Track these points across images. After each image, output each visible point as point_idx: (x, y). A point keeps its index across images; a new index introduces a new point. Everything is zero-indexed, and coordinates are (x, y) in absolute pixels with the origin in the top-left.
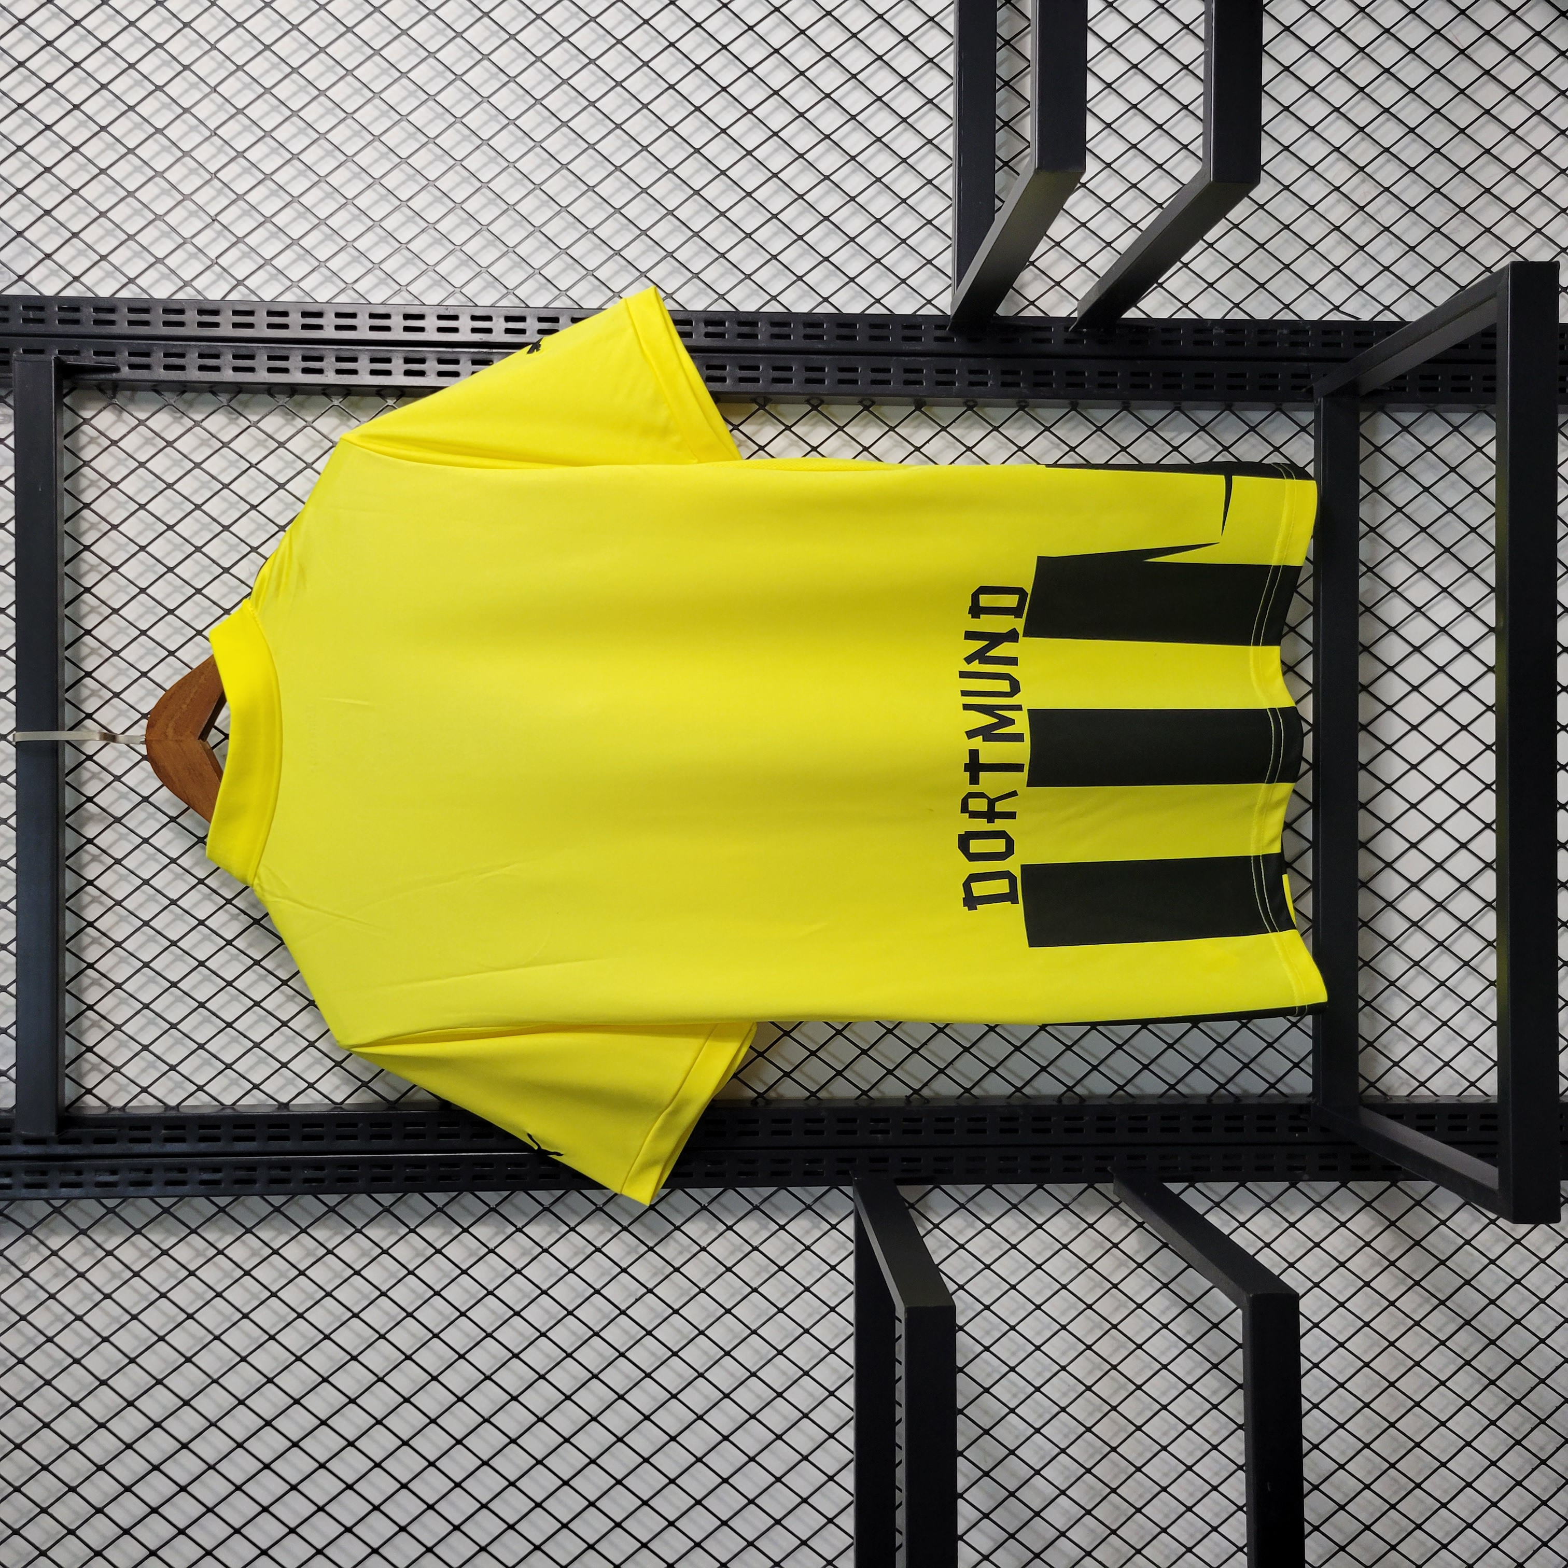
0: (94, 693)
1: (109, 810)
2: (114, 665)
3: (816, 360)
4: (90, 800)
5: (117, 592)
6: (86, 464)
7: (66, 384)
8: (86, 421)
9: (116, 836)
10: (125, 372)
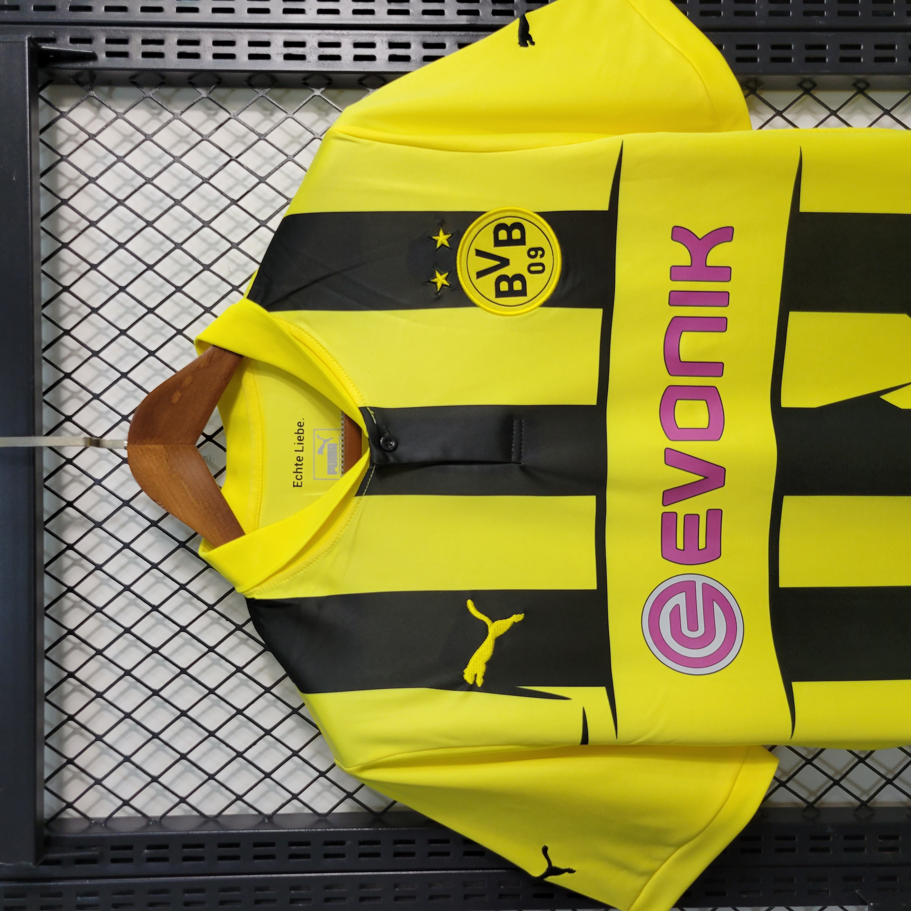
0: (74, 395)
1: (90, 514)
2: (93, 367)
3: (816, 38)
4: (70, 504)
5: (97, 292)
6: (63, 158)
7: (42, 76)
8: (63, 115)
9: (97, 540)
10: (103, 60)
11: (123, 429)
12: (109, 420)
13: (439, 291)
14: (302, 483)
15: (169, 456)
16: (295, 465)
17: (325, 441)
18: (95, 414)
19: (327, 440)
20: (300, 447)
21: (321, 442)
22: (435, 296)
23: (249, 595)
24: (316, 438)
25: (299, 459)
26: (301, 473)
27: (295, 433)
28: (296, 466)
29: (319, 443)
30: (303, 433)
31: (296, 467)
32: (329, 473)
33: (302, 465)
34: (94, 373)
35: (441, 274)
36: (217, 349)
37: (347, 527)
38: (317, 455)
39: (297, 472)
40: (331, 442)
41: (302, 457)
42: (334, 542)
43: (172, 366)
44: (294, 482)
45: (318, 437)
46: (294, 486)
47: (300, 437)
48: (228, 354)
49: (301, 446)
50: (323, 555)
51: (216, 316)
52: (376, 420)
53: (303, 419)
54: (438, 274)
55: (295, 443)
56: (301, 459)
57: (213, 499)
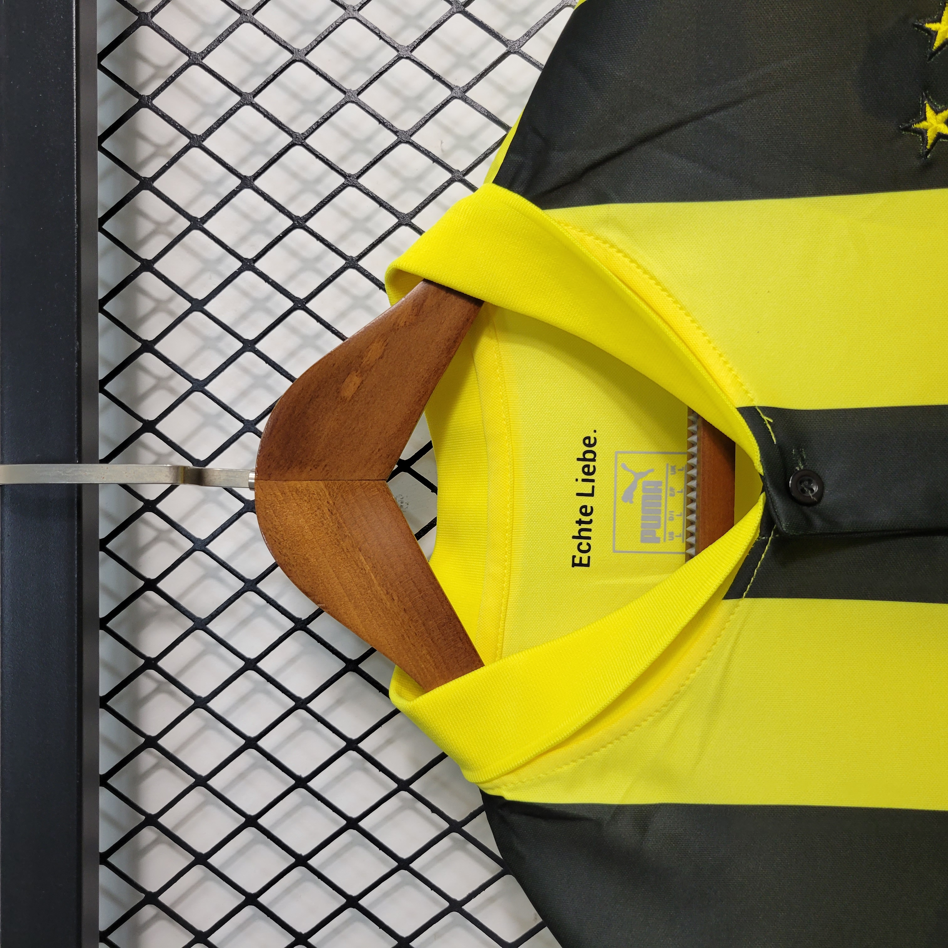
0: (158, 383)
2: (194, 329)
4: (151, 585)
11: (246, 447)
12: (221, 428)
13: (929, 151)
14: (589, 558)
15: (334, 503)
16: (577, 522)
17: (639, 475)
18: (197, 419)
19: (644, 474)
20: (587, 488)
21: (631, 478)
22: (917, 163)
23: (492, 789)
24: (620, 468)
25: (585, 511)
26: (589, 538)
27: (579, 459)
28: (578, 525)
29: (626, 480)
30: (593, 460)
31: (578, 527)
32: (643, 540)
33: (590, 522)
34: (196, 342)
35: (937, 112)
36: (432, 288)
37: (704, 662)
38: (621, 505)
39: (580, 537)
40: (650, 477)
41: (592, 508)
42: (677, 693)
43: (338, 327)
44: (574, 557)
45: (624, 466)
46: (574, 565)
47: (588, 466)
48: (453, 298)
49: (591, 484)
50: (650, 719)
51: (420, 232)
52: (776, 436)
53: (595, 431)
54: (929, 112)
55: (577, 480)
56: (589, 511)
57: (420, 591)
